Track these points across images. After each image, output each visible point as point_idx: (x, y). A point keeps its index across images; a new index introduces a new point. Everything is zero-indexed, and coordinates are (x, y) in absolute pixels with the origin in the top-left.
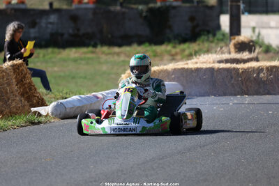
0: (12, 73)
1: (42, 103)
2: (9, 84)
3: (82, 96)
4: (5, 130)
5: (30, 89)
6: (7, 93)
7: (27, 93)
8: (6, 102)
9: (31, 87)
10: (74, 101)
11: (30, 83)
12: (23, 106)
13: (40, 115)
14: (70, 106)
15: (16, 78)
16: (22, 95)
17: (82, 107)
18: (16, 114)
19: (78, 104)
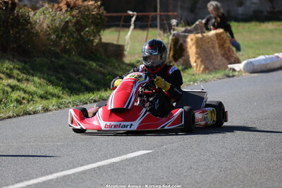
0: (215, 39)
1: (238, 61)
2: (213, 48)
3: (267, 56)
4: (207, 82)
5: (229, 51)
6: (211, 54)
7: (226, 54)
8: (211, 61)
9: (229, 50)
10: (260, 60)
11: (229, 47)
12: (224, 64)
13: (234, 70)
14: (257, 64)
15: (218, 43)
16: (223, 55)
17: (267, 64)
18: (218, 69)
19: (263, 62)
